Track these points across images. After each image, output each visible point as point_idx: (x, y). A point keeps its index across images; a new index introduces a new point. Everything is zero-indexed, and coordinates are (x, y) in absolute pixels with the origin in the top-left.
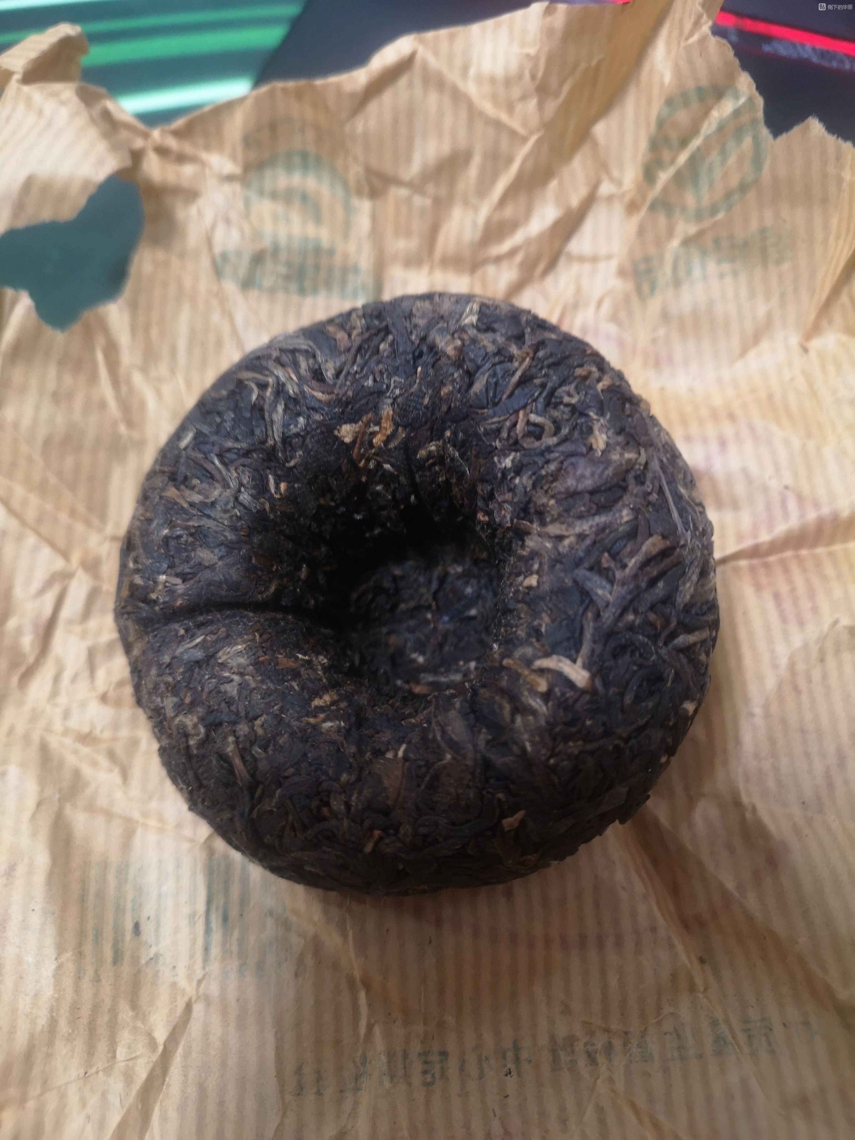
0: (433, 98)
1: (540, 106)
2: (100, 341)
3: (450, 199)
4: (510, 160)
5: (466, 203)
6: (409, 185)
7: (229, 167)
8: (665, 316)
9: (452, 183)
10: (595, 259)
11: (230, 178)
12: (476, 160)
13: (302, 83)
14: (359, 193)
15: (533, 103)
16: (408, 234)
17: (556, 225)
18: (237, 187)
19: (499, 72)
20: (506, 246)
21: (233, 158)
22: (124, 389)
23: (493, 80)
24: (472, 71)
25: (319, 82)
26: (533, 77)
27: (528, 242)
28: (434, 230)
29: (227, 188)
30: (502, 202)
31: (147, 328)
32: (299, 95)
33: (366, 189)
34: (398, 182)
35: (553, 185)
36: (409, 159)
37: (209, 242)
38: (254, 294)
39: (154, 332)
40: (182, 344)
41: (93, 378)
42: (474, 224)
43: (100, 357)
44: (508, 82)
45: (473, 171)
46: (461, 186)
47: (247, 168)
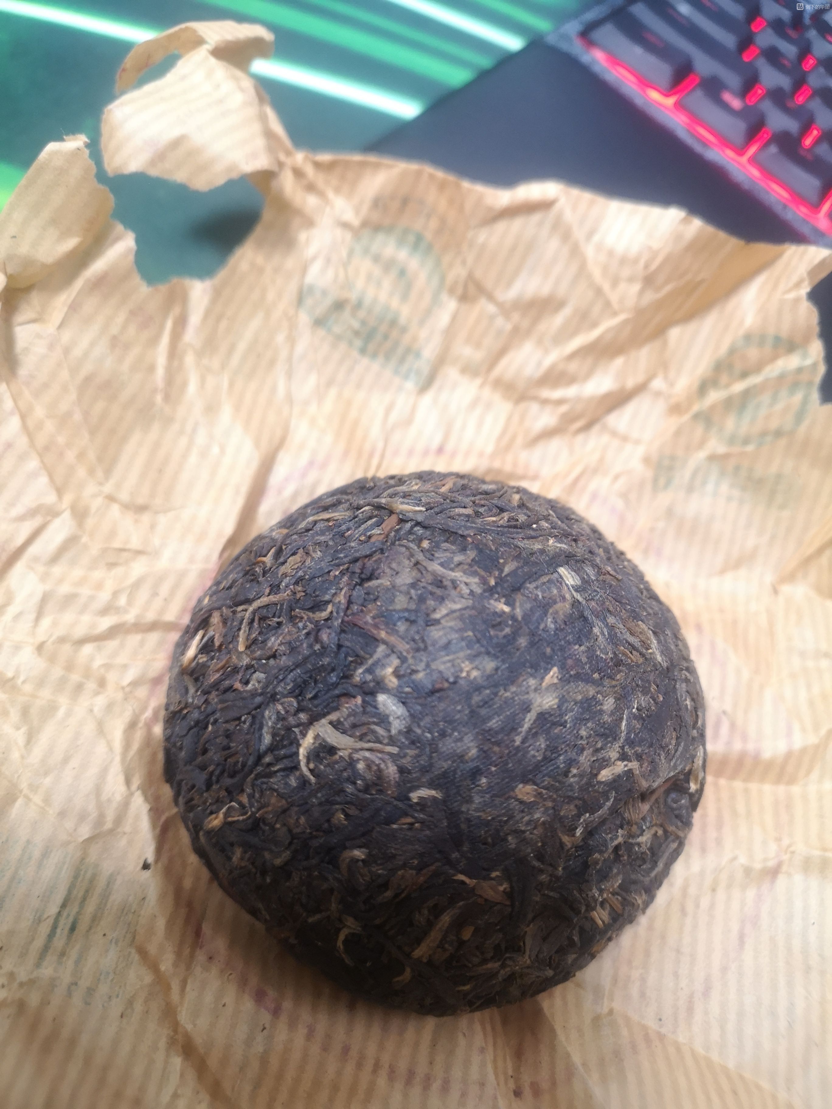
0: (554, 244)
1: (641, 292)
2: (176, 311)
3: (528, 332)
4: (594, 325)
5: (540, 342)
6: (500, 305)
7: (350, 216)
8: (670, 513)
9: (536, 320)
10: (625, 439)
11: (345, 225)
12: (566, 312)
13: (451, 178)
14: (451, 291)
15: (636, 287)
16: (478, 345)
17: (607, 396)
18: (348, 236)
19: (620, 248)
20: (557, 394)
21: (357, 211)
22: (176, 363)
23: (611, 253)
24: (596, 238)
25: (466, 184)
26: (646, 267)
27: (578, 399)
28: (502, 352)
29: (339, 232)
30: (572, 356)
31: (219, 318)
32: (442, 186)
33: (460, 291)
34: (491, 298)
35: (619, 362)
36: (509, 284)
37: (304, 270)
38: (321, 332)
39: (223, 324)
40: (242, 347)
41: (154, 341)
42: (539, 364)
43: (169, 324)
44: (623, 261)
45: (559, 320)
46: (542, 326)
47: (365, 224)
